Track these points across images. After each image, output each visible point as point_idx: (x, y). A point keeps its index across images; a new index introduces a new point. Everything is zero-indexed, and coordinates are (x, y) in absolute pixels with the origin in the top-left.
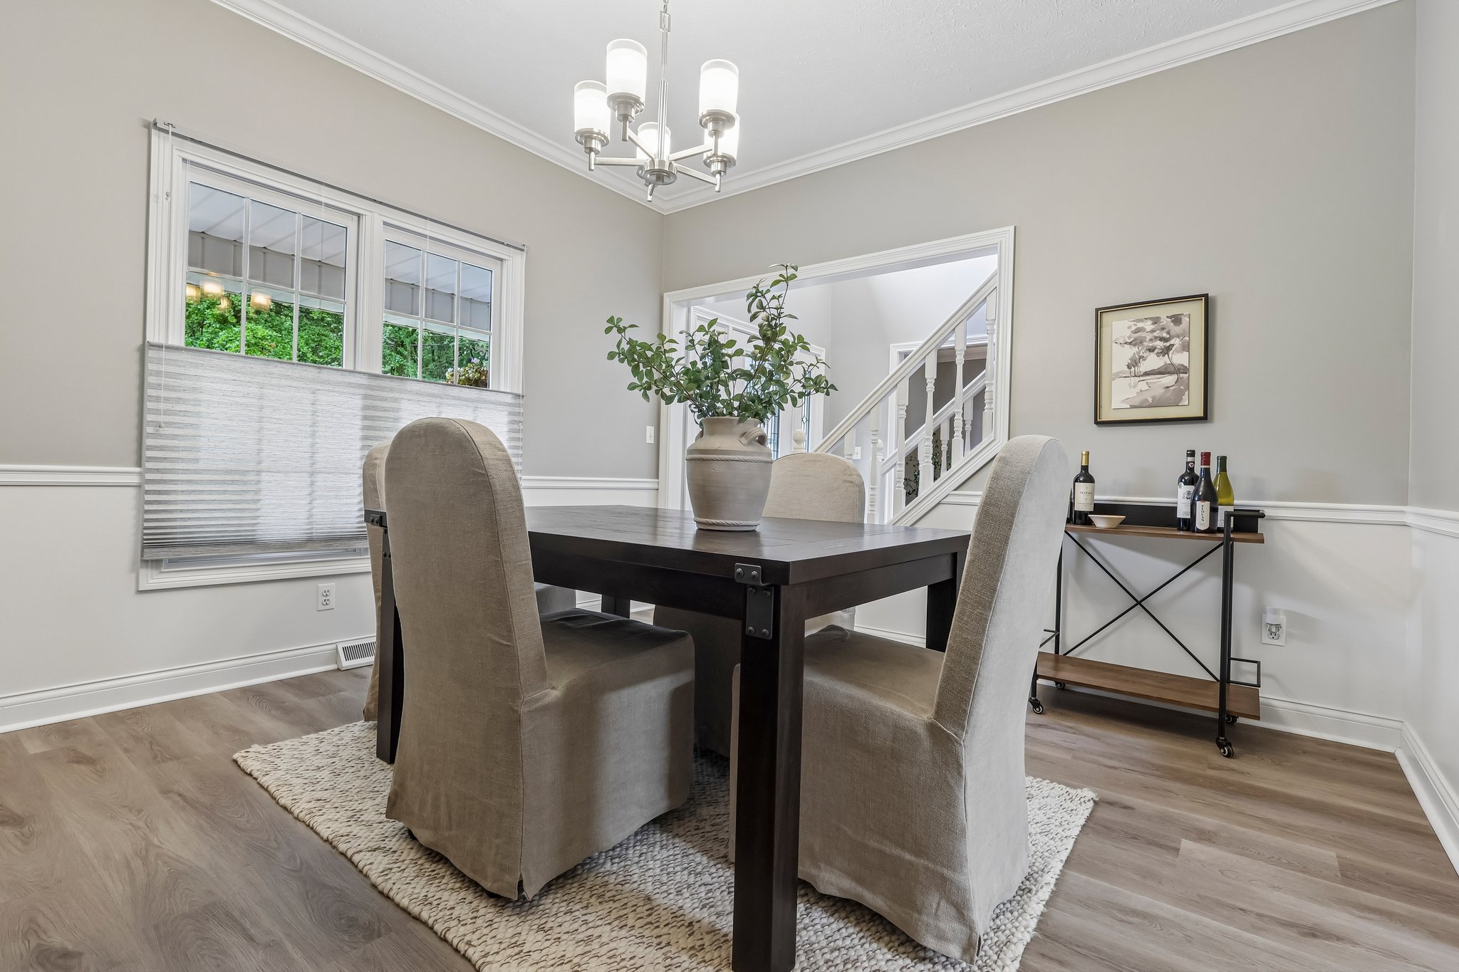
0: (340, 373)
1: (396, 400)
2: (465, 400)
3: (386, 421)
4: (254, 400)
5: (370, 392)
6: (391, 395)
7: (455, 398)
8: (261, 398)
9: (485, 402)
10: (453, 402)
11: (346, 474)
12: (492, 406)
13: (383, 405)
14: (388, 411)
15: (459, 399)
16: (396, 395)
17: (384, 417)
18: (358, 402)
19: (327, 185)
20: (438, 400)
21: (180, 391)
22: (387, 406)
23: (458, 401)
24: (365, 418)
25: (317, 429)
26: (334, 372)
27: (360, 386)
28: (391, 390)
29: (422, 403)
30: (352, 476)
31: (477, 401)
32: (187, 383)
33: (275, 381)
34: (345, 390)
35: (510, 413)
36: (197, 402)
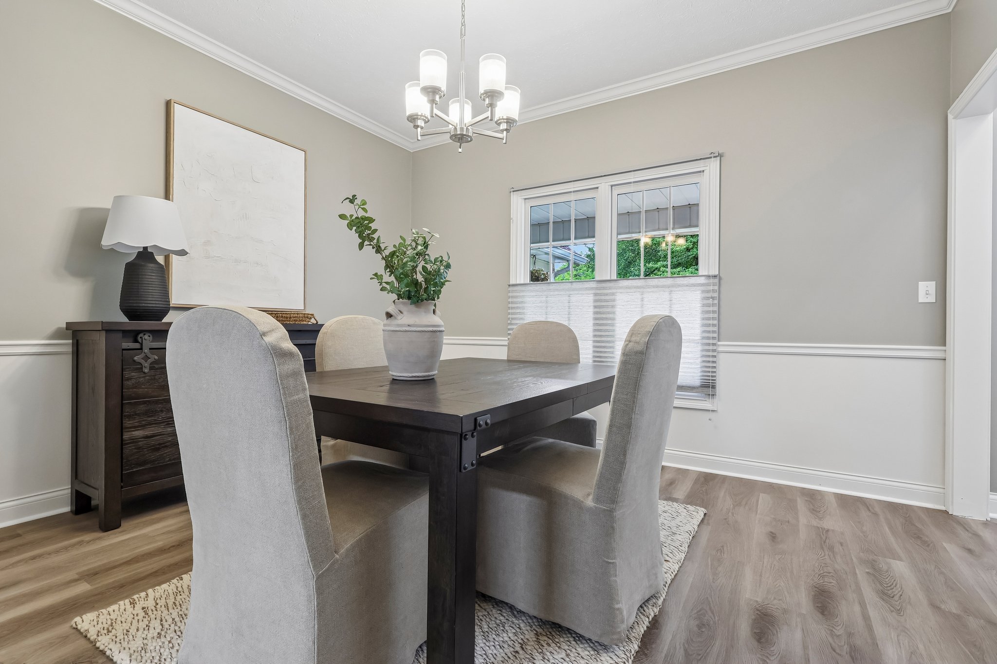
0: (581, 283)
1: (613, 294)
2: (663, 286)
3: (608, 308)
4: (544, 304)
5: (598, 292)
6: (610, 291)
7: (654, 287)
8: (547, 302)
9: (679, 286)
10: (653, 290)
11: (585, 340)
12: (685, 288)
13: (605, 298)
14: (608, 301)
15: (657, 287)
16: (614, 291)
17: (606, 306)
18: (591, 298)
19: (574, 181)
20: (641, 290)
21: (517, 303)
22: (608, 298)
23: (657, 289)
24: (595, 307)
25: (570, 316)
26: (578, 283)
27: (592, 289)
28: (610, 288)
29: (630, 294)
30: (589, 341)
31: (673, 286)
32: (520, 300)
33: (552, 293)
34: (584, 292)
35: (703, 292)
36: (523, 308)
